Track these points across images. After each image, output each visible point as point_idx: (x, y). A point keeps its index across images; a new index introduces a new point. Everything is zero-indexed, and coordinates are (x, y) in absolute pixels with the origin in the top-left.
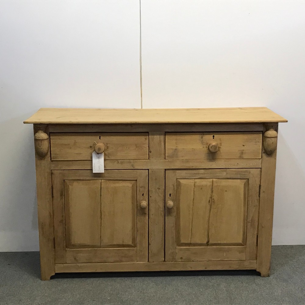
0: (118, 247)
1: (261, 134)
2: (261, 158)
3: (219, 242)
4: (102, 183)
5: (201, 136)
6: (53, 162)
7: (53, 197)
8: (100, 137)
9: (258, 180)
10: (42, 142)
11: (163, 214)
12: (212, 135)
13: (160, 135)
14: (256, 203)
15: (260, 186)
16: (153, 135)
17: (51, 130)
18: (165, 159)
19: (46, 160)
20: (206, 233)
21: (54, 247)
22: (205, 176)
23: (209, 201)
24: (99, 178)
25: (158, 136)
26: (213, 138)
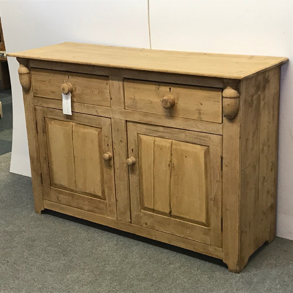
0: (91, 196)
1: (220, 92)
2: (221, 122)
3: (182, 216)
4: (73, 126)
5: (157, 86)
6: (35, 98)
7: (37, 132)
8: (69, 76)
9: (219, 149)
10: (22, 76)
11: (127, 170)
12: (169, 87)
13: (119, 80)
14: (219, 178)
15: (222, 158)
16: (112, 79)
17: (31, 65)
18: (125, 109)
19: (30, 94)
20: (168, 202)
21: (42, 183)
22: (164, 135)
23: (169, 165)
24: (71, 121)
25: (117, 82)
26: (170, 91)
